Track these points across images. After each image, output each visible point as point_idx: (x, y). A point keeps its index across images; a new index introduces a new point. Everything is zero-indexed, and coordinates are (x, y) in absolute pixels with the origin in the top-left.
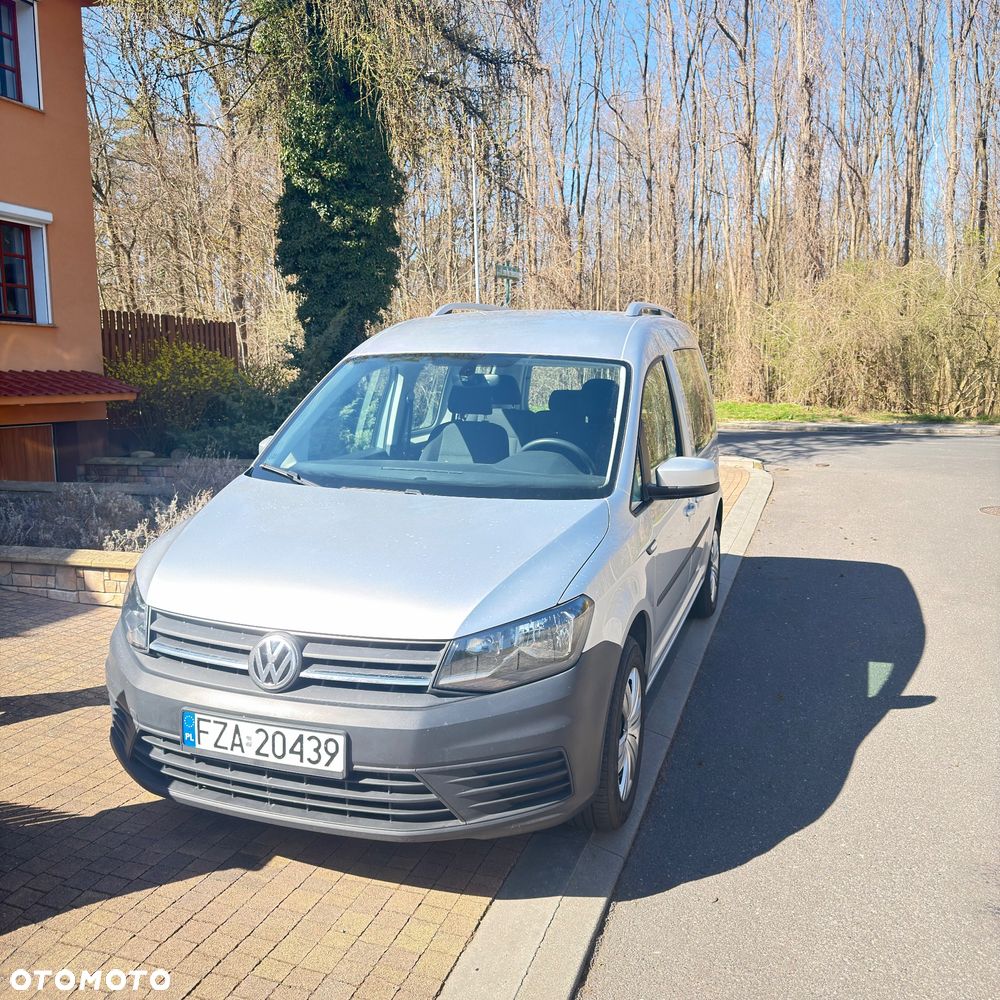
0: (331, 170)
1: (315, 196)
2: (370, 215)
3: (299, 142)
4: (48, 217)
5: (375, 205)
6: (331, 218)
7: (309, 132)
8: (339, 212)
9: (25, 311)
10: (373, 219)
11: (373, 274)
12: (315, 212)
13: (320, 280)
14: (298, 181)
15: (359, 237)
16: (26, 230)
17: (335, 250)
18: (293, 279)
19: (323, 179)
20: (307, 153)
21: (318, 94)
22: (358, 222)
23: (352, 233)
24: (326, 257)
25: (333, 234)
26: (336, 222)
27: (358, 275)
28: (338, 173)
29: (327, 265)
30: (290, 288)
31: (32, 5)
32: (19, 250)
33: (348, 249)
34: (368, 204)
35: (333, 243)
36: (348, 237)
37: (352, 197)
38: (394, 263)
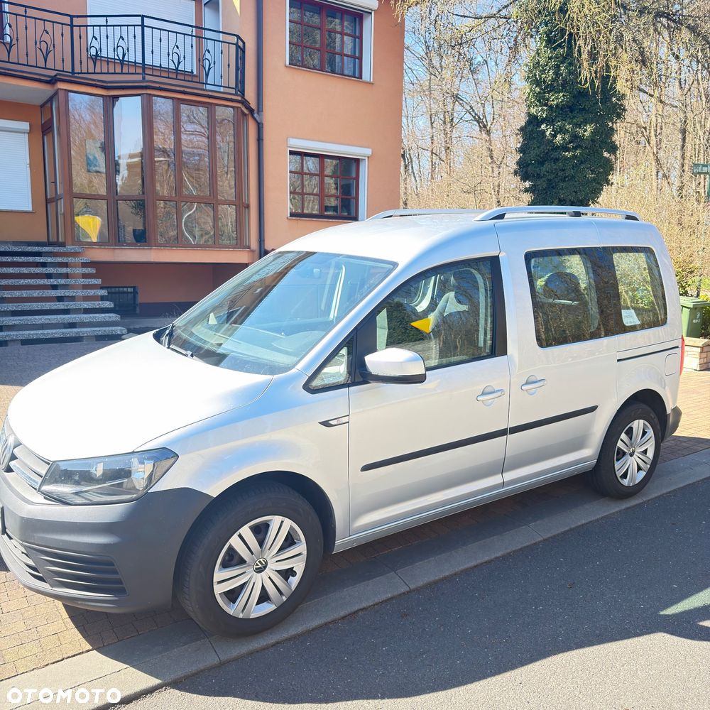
0: (556, 99)
1: (543, 121)
2: (585, 131)
3: (537, 82)
4: (368, 152)
5: (590, 123)
6: (555, 136)
7: (543, 72)
8: (561, 130)
9: (353, 214)
10: (587, 134)
11: (585, 176)
12: (544, 132)
13: (542, 184)
14: (533, 111)
15: (575, 148)
16: (357, 161)
17: (556, 160)
18: (527, 184)
19: (551, 107)
20: (541, 89)
21: (550, 41)
22: (575, 137)
23: (570, 146)
24: (547, 166)
25: (556, 148)
26: (559, 137)
27: (573, 177)
28: (563, 101)
29: (548, 172)
30: (526, 190)
31: (371, 13)
32: (354, 175)
33: (566, 158)
34: (586, 122)
35: (554, 155)
36: (567, 150)
37: (574, 117)
38: (608, 167)
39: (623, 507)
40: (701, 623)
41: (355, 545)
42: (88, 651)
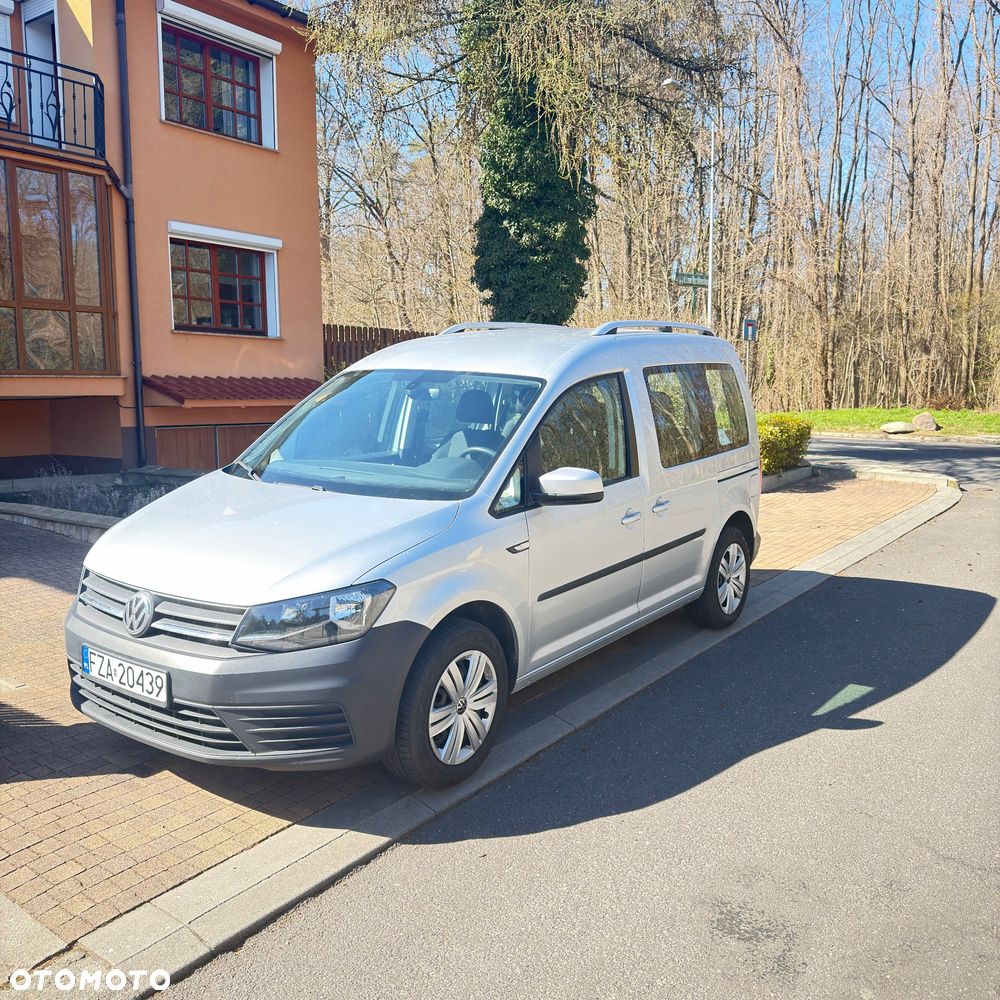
0: (521, 189)
1: (506, 216)
2: (556, 230)
3: (494, 165)
4: (278, 243)
5: (562, 221)
6: (520, 235)
7: (502, 154)
8: (529, 229)
9: (259, 327)
10: (558, 235)
11: (558, 287)
12: (506, 230)
13: (508, 294)
14: (492, 202)
15: (545, 252)
16: (261, 256)
17: (523, 265)
18: (488, 294)
19: (514, 198)
20: (502, 175)
21: (511, 118)
22: (545, 237)
23: (539, 248)
24: (514, 273)
25: (522, 251)
26: (525, 238)
27: (544, 287)
28: (528, 192)
29: (515, 280)
30: (486, 302)
31: (272, 59)
32: (256, 273)
33: (535, 264)
34: (556, 220)
35: (522, 258)
36: (536, 253)
37: (541, 213)
38: (580, 275)
39: (726, 637)
40: (851, 717)
41: (529, 683)
42: (289, 826)
